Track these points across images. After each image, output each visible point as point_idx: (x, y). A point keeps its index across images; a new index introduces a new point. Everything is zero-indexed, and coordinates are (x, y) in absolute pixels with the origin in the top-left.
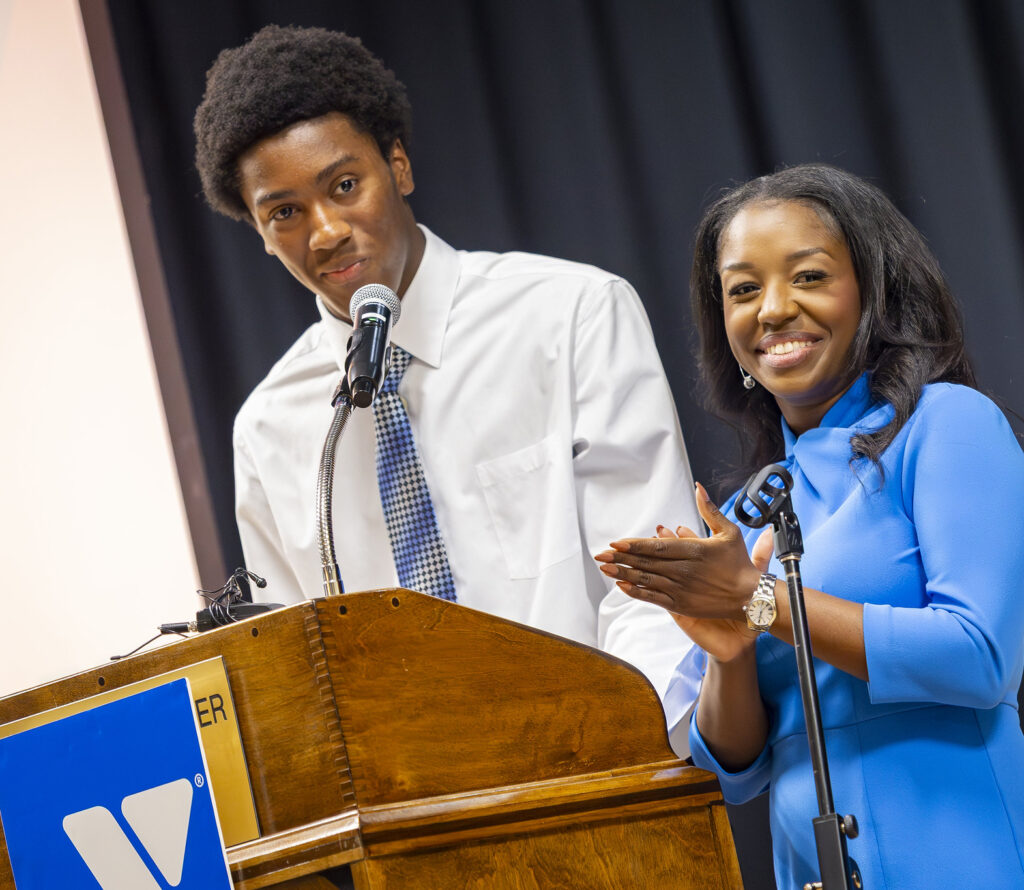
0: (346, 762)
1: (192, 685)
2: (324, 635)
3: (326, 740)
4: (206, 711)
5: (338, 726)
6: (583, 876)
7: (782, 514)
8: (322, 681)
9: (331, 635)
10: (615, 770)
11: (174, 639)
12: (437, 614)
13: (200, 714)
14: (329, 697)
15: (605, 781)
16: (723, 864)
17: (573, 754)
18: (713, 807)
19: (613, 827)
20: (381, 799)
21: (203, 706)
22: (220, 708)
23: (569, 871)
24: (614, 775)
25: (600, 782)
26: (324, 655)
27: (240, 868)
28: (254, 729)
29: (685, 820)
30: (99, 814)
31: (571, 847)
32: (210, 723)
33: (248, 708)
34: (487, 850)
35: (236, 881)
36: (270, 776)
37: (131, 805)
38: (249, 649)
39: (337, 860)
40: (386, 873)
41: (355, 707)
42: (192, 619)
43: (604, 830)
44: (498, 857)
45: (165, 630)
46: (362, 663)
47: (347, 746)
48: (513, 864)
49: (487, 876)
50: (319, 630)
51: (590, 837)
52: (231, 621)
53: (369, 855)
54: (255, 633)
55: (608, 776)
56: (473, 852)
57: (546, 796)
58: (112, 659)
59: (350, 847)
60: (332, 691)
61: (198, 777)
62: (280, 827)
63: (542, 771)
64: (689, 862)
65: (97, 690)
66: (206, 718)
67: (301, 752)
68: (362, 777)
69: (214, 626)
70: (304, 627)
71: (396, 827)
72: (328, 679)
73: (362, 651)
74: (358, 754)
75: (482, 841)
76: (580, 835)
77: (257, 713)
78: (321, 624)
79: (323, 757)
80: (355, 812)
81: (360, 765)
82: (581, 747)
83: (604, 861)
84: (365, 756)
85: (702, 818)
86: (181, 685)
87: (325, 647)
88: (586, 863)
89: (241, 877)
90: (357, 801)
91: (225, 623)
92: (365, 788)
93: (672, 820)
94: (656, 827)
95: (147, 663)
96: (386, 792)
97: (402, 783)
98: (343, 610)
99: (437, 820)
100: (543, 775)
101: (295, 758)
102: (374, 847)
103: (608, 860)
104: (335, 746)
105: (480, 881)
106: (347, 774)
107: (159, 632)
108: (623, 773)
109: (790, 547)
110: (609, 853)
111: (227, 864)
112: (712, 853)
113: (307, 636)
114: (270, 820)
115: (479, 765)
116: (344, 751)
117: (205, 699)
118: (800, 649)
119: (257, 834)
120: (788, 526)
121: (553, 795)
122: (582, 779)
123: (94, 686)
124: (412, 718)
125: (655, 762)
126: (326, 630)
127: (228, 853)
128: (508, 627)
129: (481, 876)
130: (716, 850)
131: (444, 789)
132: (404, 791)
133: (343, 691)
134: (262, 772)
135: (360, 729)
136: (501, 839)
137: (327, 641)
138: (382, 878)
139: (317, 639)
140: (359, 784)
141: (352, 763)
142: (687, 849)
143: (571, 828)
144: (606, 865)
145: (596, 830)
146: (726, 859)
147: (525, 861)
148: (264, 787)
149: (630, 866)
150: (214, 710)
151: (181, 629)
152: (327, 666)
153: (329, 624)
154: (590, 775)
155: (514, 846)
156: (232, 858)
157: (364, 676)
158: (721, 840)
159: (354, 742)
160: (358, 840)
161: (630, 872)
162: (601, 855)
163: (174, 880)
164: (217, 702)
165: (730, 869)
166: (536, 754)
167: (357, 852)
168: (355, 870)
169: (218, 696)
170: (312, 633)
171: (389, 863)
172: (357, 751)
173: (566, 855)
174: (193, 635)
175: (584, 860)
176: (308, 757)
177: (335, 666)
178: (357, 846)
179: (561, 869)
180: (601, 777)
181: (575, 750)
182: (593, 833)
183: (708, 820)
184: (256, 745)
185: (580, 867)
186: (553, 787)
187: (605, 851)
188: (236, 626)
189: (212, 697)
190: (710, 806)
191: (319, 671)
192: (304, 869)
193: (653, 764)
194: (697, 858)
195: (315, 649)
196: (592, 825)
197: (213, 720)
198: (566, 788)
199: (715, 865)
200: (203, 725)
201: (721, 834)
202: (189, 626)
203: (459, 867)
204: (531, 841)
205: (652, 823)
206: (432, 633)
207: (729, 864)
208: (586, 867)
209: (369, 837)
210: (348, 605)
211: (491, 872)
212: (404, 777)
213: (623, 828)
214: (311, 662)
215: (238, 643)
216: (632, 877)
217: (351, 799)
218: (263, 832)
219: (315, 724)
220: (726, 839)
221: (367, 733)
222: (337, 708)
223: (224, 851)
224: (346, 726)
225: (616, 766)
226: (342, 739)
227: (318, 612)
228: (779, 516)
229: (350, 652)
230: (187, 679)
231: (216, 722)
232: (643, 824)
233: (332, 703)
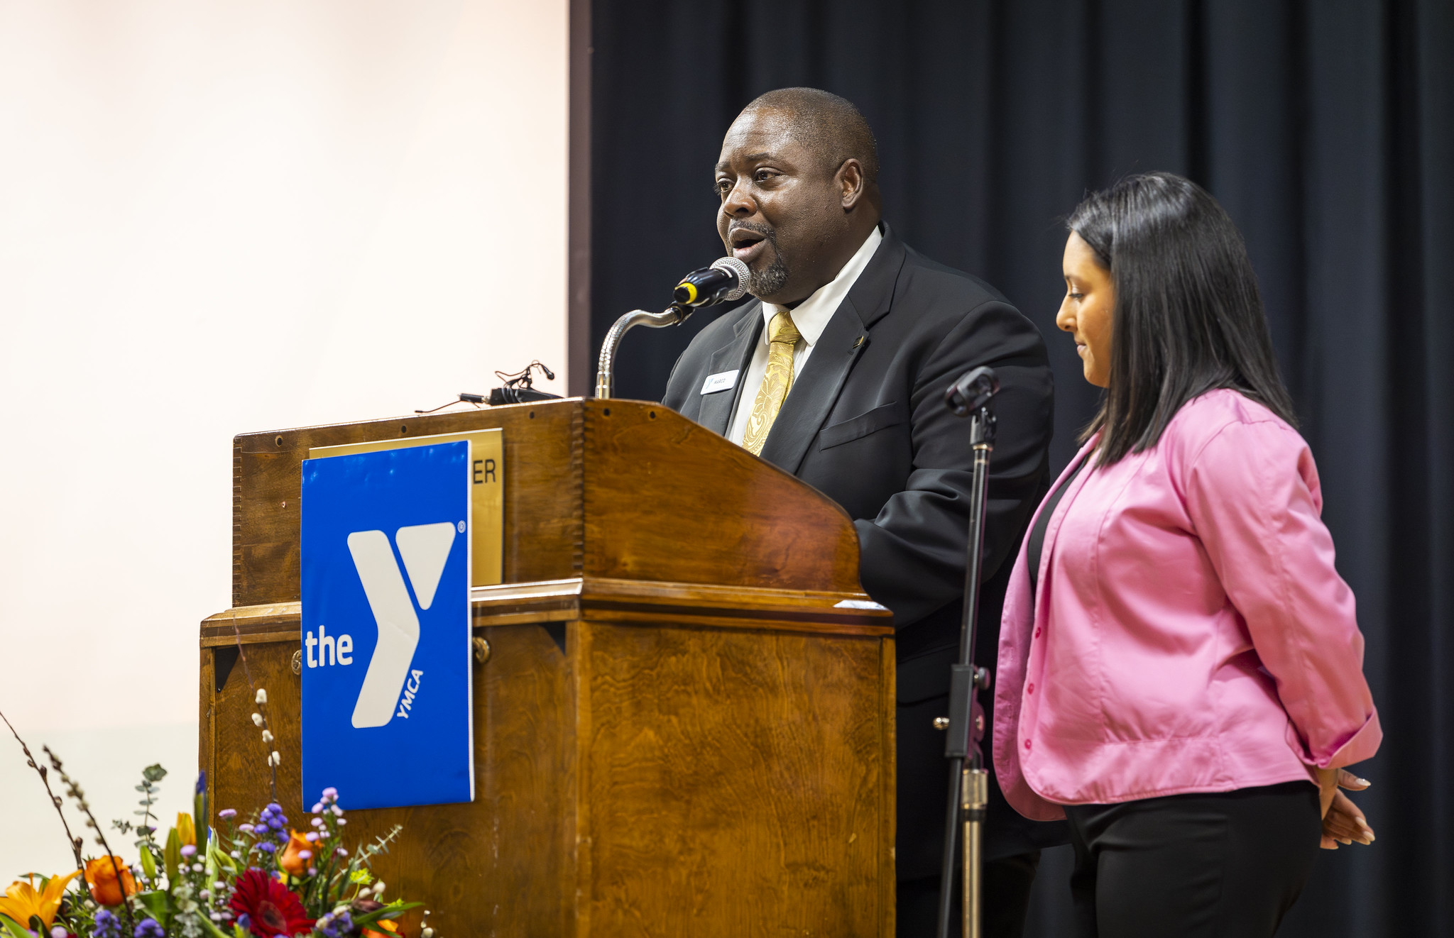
0: (582, 537)
1: (473, 448)
2: (586, 429)
3: (570, 516)
4: (480, 472)
5: (581, 507)
6: (760, 673)
7: (984, 409)
8: (577, 467)
9: (592, 430)
10: (808, 591)
11: (469, 407)
12: (686, 432)
13: (475, 472)
14: (578, 481)
15: (798, 599)
16: (882, 687)
17: (776, 571)
18: (884, 639)
19: (796, 638)
20: (604, 574)
21: (479, 467)
22: (492, 471)
23: (750, 666)
24: (807, 595)
25: (793, 598)
26: (582, 446)
27: (479, 606)
28: (516, 495)
29: (859, 645)
30: (378, 537)
31: (756, 647)
32: (481, 482)
33: (516, 475)
34: (684, 634)
35: (474, 615)
36: (520, 535)
37: (404, 534)
38: (525, 428)
39: (557, 616)
40: (594, 635)
41: (600, 494)
42: (487, 394)
43: (788, 639)
44: (692, 642)
45: (464, 398)
46: (613, 458)
47: (586, 525)
48: (704, 651)
49: (679, 655)
50: (583, 425)
51: (774, 642)
52: (517, 402)
53: (583, 617)
54: (532, 415)
55: (801, 595)
56: (673, 633)
57: (745, 600)
58: (417, 412)
59: (569, 608)
60: (582, 476)
61: (461, 523)
62: (521, 579)
63: (746, 579)
64: (854, 679)
65: (399, 435)
66: (480, 477)
67: (548, 521)
68: (592, 552)
69: (503, 402)
70: (572, 420)
71: (612, 599)
72: (582, 466)
73: (615, 449)
74: (593, 532)
75: (682, 626)
76: (767, 638)
77: (521, 482)
78: (585, 419)
79: (564, 530)
80: (580, 580)
81: (593, 542)
82: (784, 567)
83: (782, 664)
84: (599, 536)
85: (873, 646)
86: (463, 446)
87: (585, 439)
88: (767, 662)
89: (479, 612)
90: (583, 571)
91: (512, 403)
92: (592, 562)
93: (848, 643)
94: (832, 646)
95: (442, 422)
96: (610, 568)
97: (625, 565)
98: (607, 412)
99: (647, 601)
100: (746, 583)
101: (542, 525)
102: (589, 612)
103: (785, 663)
104: (576, 522)
105: (673, 659)
106: (581, 547)
107: (458, 399)
108: (815, 595)
109: (985, 438)
110: (787, 658)
111: (470, 600)
112: (875, 677)
113: (572, 428)
114: (514, 571)
115: (693, 564)
116: (582, 528)
117: (481, 462)
118: (975, 523)
119: (500, 581)
120: (986, 421)
121: (751, 600)
122: (778, 593)
123: (398, 432)
124: (646, 513)
125: (844, 591)
126: (589, 425)
127: (473, 591)
128: (744, 455)
129: (675, 654)
130: (879, 675)
131: (658, 575)
132: (625, 571)
133: (591, 479)
134: (516, 531)
135: (600, 512)
136: (700, 628)
137: (589, 435)
138: (590, 638)
139: (578, 432)
140: (588, 557)
141: (587, 539)
142: (854, 669)
143: (760, 631)
144: (783, 668)
145: (781, 637)
146: (885, 682)
147: (715, 650)
148: (516, 543)
149: (803, 672)
150: (487, 472)
151: (476, 400)
152: (583, 456)
153: (592, 421)
154: (787, 591)
155: (708, 636)
156: (476, 595)
157: (612, 470)
158: (885, 668)
159: (591, 522)
160: (576, 603)
161: (802, 677)
162: (781, 659)
163: (426, 604)
164: (490, 466)
165: (887, 693)
166: (744, 565)
167: (573, 613)
168: (569, 626)
169: (491, 461)
170: (577, 426)
171: (599, 627)
172: (593, 530)
173: (751, 652)
174: (485, 407)
175: (765, 659)
176: (552, 527)
177: (589, 456)
178: (575, 608)
179: (742, 663)
180: (795, 594)
181: (778, 567)
182: (777, 640)
183: (878, 649)
184: (516, 507)
185: (760, 664)
186: (752, 594)
187: (784, 656)
188: (521, 407)
189: (487, 461)
190: (881, 637)
191: (576, 458)
192: (529, 617)
193: (842, 593)
194: (861, 678)
195: (576, 439)
196: (777, 632)
197: (484, 480)
198: (763, 598)
199: (875, 687)
200: (476, 482)
201: (886, 662)
202: (483, 399)
203: (658, 644)
204: (724, 636)
205: (829, 642)
206: (678, 446)
207: (888, 689)
208: (766, 666)
209: (584, 603)
210: (612, 410)
211: (684, 653)
212: (628, 560)
213: (803, 641)
214: (571, 449)
215: (517, 422)
216: (803, 682)
217: (579, 568)
218: (504, 581)
219: (564, 500)
220: (889, 668)
221: (604, 518)
222: (584, 491)
223: (470, 589)
224: (588, 507)
225: (810, 587)
226: (582, 517)
227: (586, 409)
228: (981, 411)
229: (605, 448)
230: (470, 443)
231: (486, 481)
232: (822, 641)
233: (581, 487)
